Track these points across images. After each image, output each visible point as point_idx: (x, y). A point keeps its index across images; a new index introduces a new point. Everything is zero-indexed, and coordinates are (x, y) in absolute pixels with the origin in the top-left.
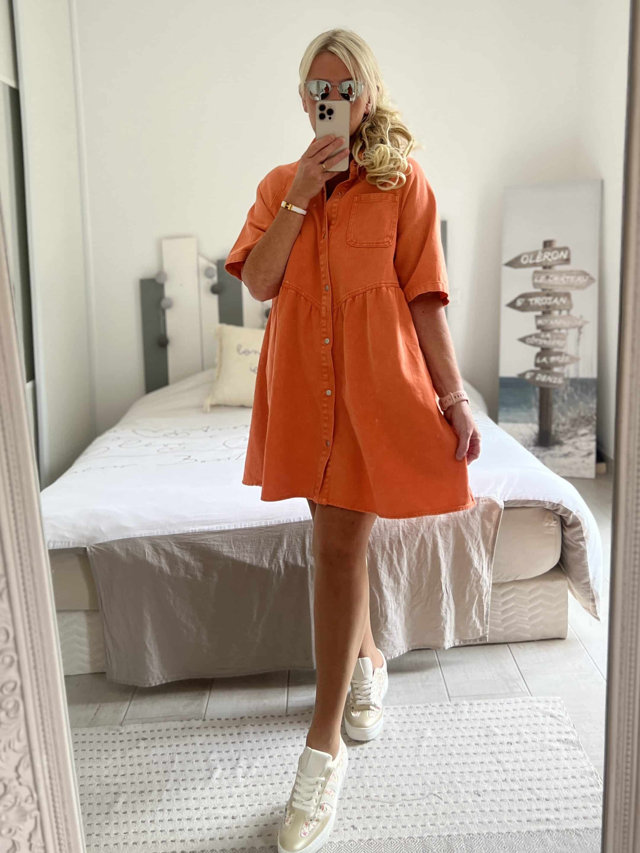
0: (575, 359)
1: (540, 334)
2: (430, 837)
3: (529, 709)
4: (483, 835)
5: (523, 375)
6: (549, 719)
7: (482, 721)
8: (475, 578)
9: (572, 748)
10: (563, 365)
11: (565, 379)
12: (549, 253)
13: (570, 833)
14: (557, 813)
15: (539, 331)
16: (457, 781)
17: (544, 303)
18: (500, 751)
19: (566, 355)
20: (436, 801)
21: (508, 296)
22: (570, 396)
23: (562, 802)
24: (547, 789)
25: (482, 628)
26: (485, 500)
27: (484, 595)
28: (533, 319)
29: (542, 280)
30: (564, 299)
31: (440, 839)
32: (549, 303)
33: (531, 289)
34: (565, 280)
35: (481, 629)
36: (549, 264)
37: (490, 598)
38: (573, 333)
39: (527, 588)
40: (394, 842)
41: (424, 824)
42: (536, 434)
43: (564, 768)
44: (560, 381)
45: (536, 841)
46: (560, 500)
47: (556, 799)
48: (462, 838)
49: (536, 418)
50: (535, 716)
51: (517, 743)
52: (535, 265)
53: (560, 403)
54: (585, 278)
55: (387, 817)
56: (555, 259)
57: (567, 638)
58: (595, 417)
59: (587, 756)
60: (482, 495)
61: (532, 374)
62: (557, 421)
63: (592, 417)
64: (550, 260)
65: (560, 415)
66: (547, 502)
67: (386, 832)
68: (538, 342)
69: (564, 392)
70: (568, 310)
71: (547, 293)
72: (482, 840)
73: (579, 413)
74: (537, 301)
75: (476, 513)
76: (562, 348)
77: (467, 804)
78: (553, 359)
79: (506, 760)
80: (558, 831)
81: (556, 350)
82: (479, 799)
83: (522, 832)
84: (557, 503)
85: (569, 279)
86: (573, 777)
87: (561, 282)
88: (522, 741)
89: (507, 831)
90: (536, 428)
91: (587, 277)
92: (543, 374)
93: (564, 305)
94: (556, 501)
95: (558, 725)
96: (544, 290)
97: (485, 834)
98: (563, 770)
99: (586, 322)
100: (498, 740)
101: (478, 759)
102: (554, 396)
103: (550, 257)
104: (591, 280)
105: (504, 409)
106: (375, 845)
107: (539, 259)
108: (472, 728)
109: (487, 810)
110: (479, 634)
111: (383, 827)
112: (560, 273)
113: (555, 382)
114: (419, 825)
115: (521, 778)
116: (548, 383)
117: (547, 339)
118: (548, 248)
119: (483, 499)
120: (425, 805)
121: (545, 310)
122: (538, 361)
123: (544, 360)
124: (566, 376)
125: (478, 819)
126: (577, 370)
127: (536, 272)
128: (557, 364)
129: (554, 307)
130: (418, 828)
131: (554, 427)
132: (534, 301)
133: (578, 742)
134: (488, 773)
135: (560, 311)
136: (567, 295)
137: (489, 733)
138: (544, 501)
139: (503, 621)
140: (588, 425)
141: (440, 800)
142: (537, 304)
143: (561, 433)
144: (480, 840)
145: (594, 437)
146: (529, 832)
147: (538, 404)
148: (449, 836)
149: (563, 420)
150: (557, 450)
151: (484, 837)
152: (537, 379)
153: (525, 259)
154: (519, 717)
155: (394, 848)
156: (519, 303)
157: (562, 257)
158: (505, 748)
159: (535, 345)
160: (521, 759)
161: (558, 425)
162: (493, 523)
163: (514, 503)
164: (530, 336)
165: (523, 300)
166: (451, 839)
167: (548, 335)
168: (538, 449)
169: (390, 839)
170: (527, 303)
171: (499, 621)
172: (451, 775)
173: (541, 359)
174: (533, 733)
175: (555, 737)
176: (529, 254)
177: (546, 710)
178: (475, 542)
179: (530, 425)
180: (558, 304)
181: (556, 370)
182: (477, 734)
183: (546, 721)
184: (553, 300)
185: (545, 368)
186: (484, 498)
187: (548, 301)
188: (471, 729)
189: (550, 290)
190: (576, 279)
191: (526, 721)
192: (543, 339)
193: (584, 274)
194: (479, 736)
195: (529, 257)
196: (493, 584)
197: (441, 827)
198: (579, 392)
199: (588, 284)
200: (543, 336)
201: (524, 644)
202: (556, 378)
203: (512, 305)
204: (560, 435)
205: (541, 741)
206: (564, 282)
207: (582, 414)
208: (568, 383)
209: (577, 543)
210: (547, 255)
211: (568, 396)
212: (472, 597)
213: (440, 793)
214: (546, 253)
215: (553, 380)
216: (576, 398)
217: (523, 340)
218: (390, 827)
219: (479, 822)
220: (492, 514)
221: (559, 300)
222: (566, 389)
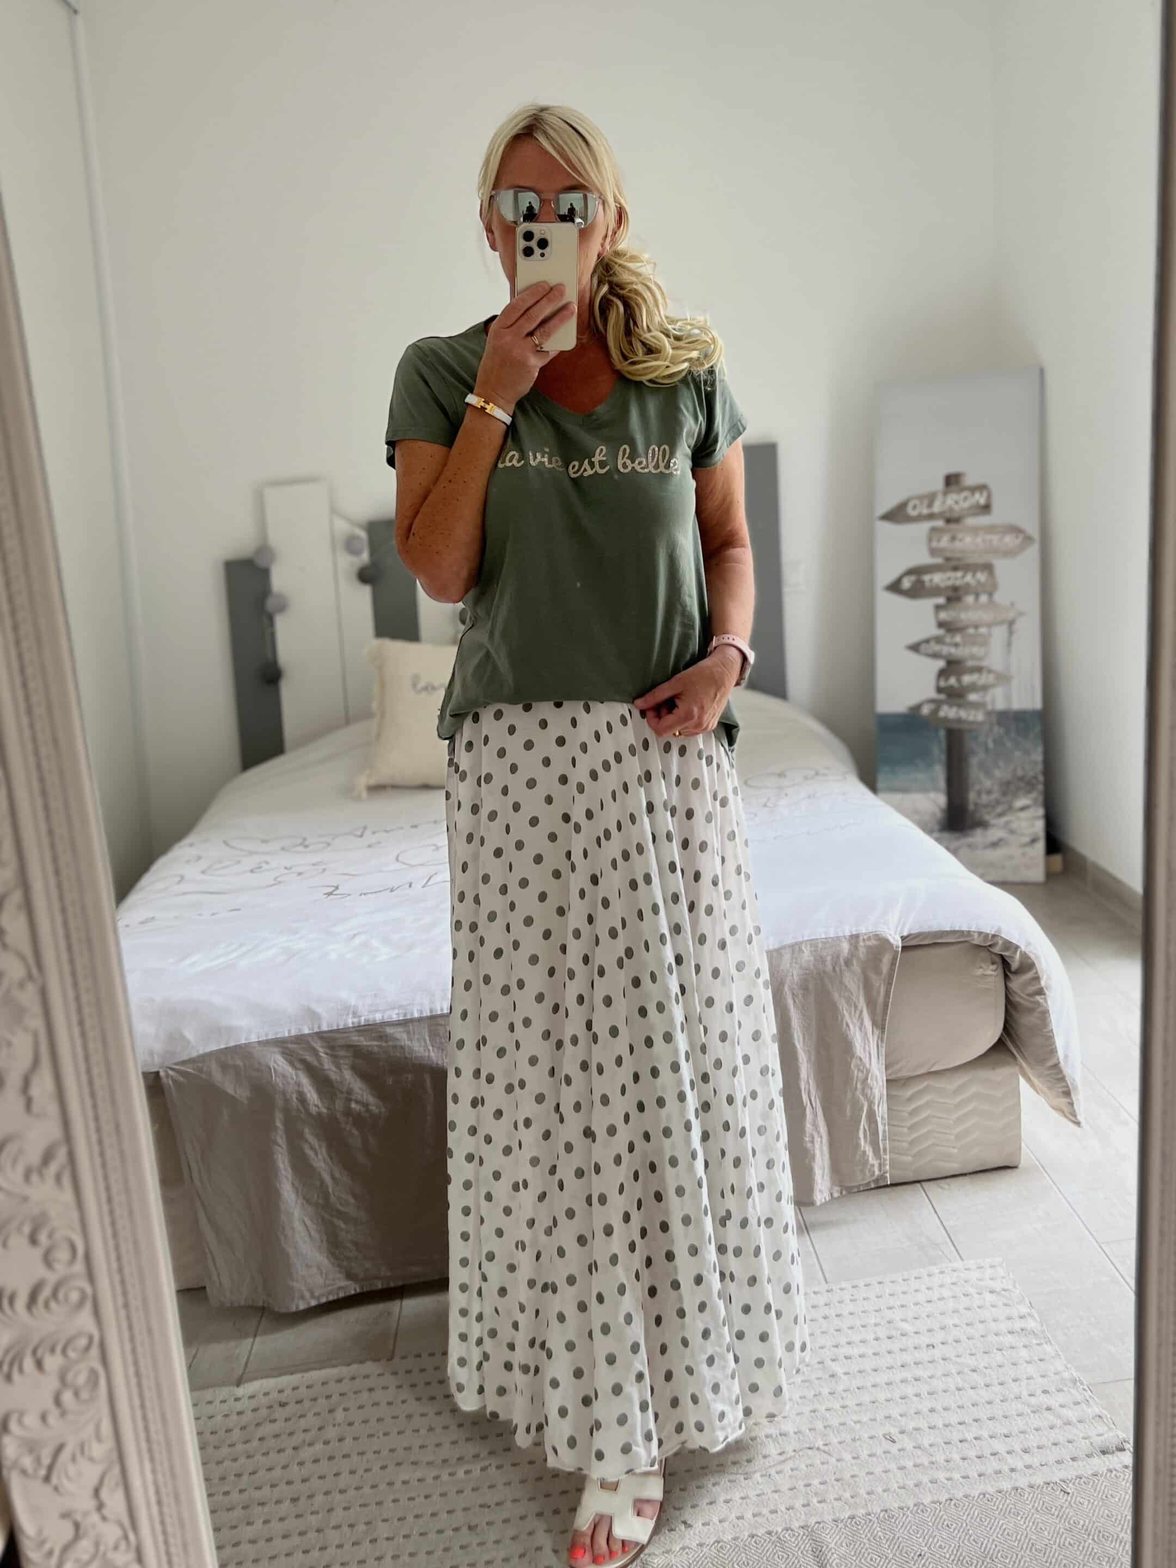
0: (1003, 678)
1: (944, 636)
2: (819, 1523)
3: (954, 1284)
4: (908, 1509)
5: (917, 708)
6: (989, 1298)
7: (877, 1314)
8: (860, 1074)
9: (1034, 1342)
10: (985, 688)
11: (989, 714)
12: (955, 496)
13: (1053, 1489)
14: (1026, 1456)
15: (941, 632)
16: (852, 1420)
17: (950, 583)
18: (917, 1360)
19: (990, 671)
20: (822, 1460)
21: (887, 572)
22: (998, 742)
23: (1032, 1436)
24: (1006, 1417)
25: (878, 1161)
26: (869, 938)
27: (877, 1103)
28: (931, 612)
29: (944, 542)
30: (982, 574)
31: (837, 1526)
32: (958, 583)
33: (923, 558)
34: (984, 541)
35: (876, 1163)
36: (955, 515)
37: (885, 1106)
38: (999, 633)
39: (950, 1084)
40: (760, 1541)
41: (806, 1502)
42: (942, 811)
43: (1028, 1379)
44: (980, 717)
45: (997, 1508)
46: (996, 928)
47: (1022, 1432)
48: (875, 1519)
49: (942, 783)
50: (964, 1295)
51: (943, 1343)
52: (931, 517)
54: (1017, 537)
55: (742, 1498)
56: (966, 505)
57: (1020, 1166)
58: (1041, 778)
59: (1060, 1353)
60: (863, 930)
61: (932, 706)
62: (977, 787)
63: (1035, 777)
64: (957, 508)
65: (982, 776)
66: (974, 932)
67: (743, 1524)
68: (941, 650)
70: (990, 595)
71: (953, 564)
72: (909, 1518)
73: (1015, 770)
74: (937, 579)
75: (855, 962)
76: (980, 659)
77: (874, 1459)
78: (967, 679)
79: (930, 1374)
80: (1031, 1487)
81: (970, 663)
82: (894, 1449)
83: (972, 1495)
84: (993, 933)
85: (991, 540)
86: (1045, 1392)
87: (978, 544)
88: (950, 1340)
89: (947, 1496)
90: (941, 799)
91: (1021, 536)
92: (951, 706)
93: (983, 586)
94: (989, 930)
95: (1006, 1305)
96: (948, 559)
97: (912, 1506)
98: (1025, 1381)
99: (1021, 614)
100: (910, 1342)
101: (882, 1378)
102: (970, 744)
103: (957, 503)
104: (1028, 539)
106: (729, 1550)
107: (939, 507)
108: (863, 1326)
109: (909, 1464)
110: (874, 1172)
111: (738, 1518)
112: (975, 531)
113: (971, 718)
114: (798, 1504)
115: (960, 1403)
116: (959, 720)
117: (956, 645)
118: (953, 488)
119: (865, 937)
120: (805, 1469)
121: (950, 593)
122: (942, 684)
123: (953, 681)
124: (990, 707)
125: (897, 1482)
126: (1008, 697)
127: (933, 530)
128: (973, 688)
129: (967, 589)
130: (797, 1510)
131: (972, 796)
132: (931, 581)
133: (1043, 1332)
134: (903, 1401)
135: (977, 595)
136: (988, 568)
137: (894, 1333)
138: (969, 932)
139: (912, 1143)
140: (1029, 792)
141: (829, 1457)
142: (937, 585)
143: (986, 806)
144: (904, 1518)
145: (1041, 812)
146: (984, 1495)
147: (943, 757)
148: (852, 1517)
149: (988, 783)
150: (978, 837)
151: (911, 1512)
152: (942, 714)
153: (914, 507)
154: (939, 1299)
155: (763, 1551)
156: (907, 584)
157: (978, 502)
158: (924, 1355)
159: (935, 656)
160: (954, 1371)
161: (979, 793)
162: (883, 976)
163: (918, 939)
164: (927, 641)
165: (913, 578)
166: (856, 1523)
167: (958, 639)
168: (946, 835)
169: (753, 1537)
170: (920, 584)
171: (905, 1145)
172: (842, 1412)
173: (947, 679)
174: (967, 1324)
175: (1004, 1326)
176: (921, 498)
177: (981, 1283)
178: (855, 1012)
179: (932, 795)
180: (973, 583)
181: (973, 697)
182: (872, 1336)
183: (984, 1299)
184: (963, 577)
185: (955, 695)
186: (865, 934)
187: (956, 579)
188: (861, 1329)
189: (959, 559)
190: (1001, 539)
191: (951, 1304)
192: (950, 644)
193: (1015, 530)
194: (877, 1339)
195: (922, 503)
196: (887, 1081)
197: (836, 1504)
198: (1013, 734)
199: (1022, 548)
200: (948, 640)
201: (948, 1180)
202: (972, 712)
203: (895, 587)
205: (982, 1336)
206: (982, 545)
207: (1020, 773)
208: (994, 719)
209: (1032, 999)
210: (952, 498)
211: (994, 741)
212: (857, 1108)
213: (826, 1445)
214: (949, 495)
215: (968, 715)
216: (1009, 744)
217: (915, 648)
218: (748, 1515)
219: (899, 1488)
220: (881, 961)
221: (974, 576)
222: (991, 729)
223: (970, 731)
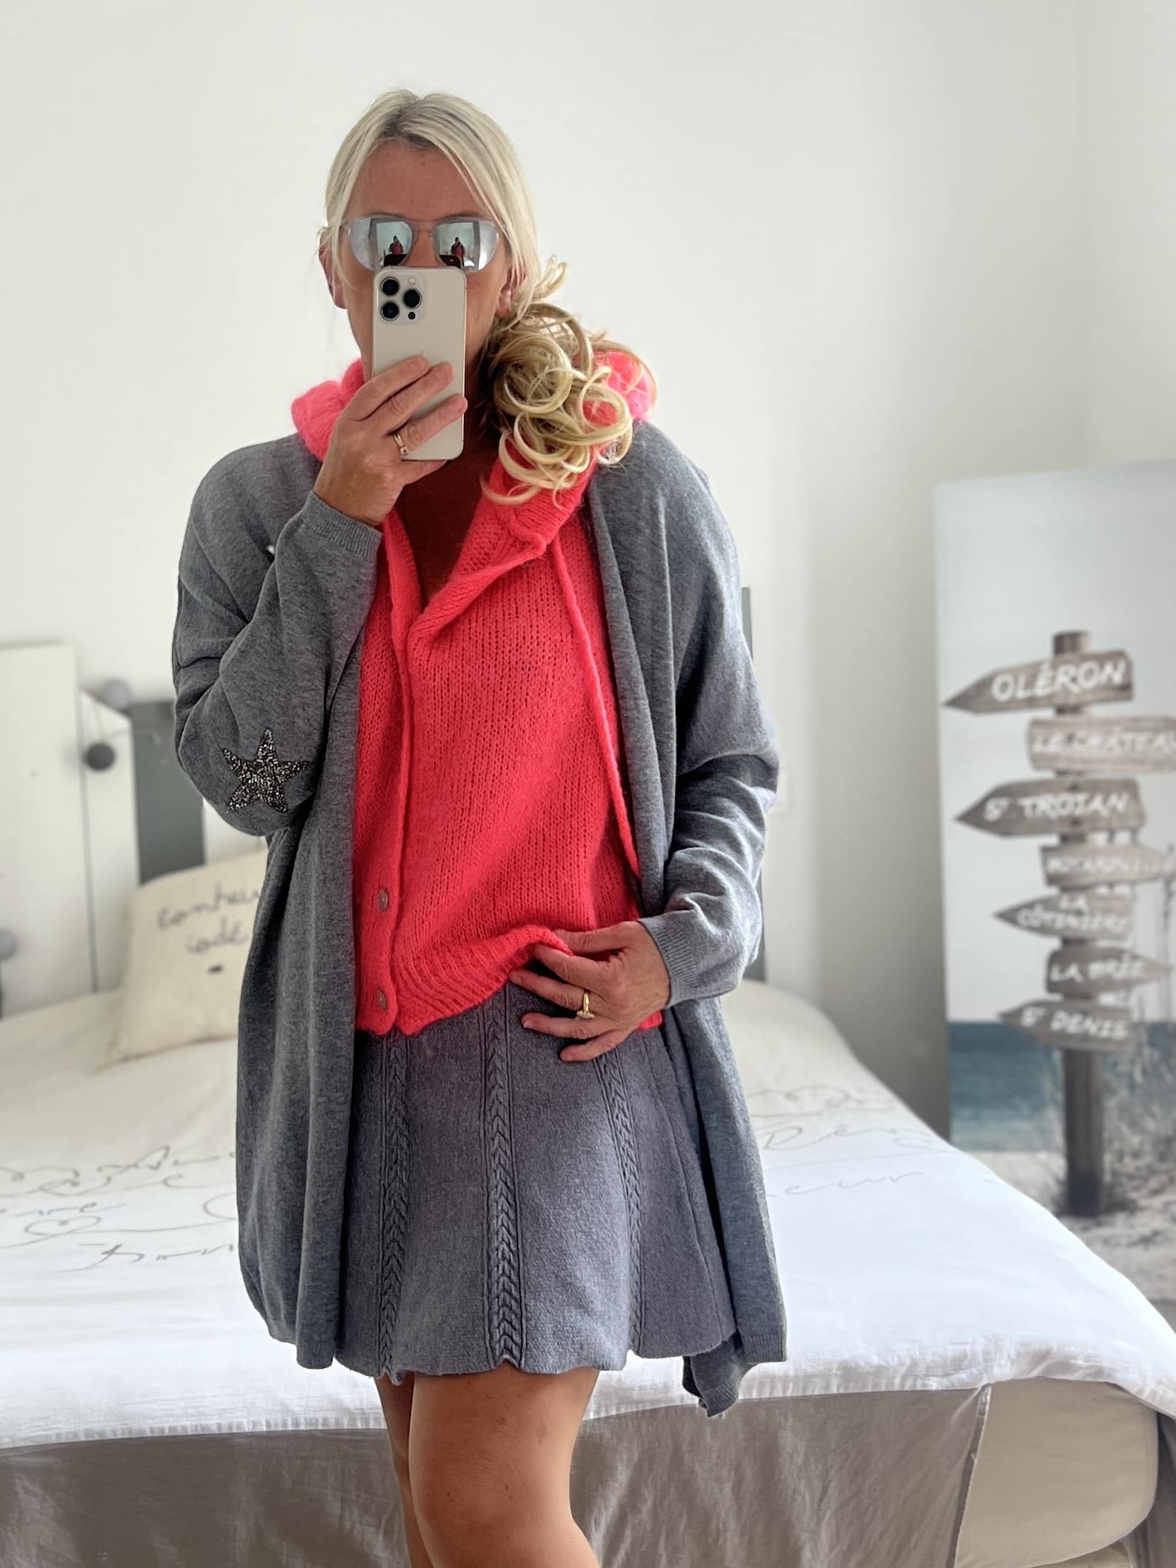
0: (1158, 969)
1: (1058, 898)
5: (1013, 1017)
10: (1127, 985)
11: (1134, 1027)
12: (1072, 670)
15: (1053, 891)
17: (1065, 812)
19: (1135, 957)
21: (960, 793)
28: (1036, 858)
29: (1055, 745)
30: (1120, 796)
32: (1079, 811)
33: (1022, 771)
34: (1122, 743)
36: (1072, 701)
38: (1149, 897)
42: (1059, 1182)
44: (1120, 1032)
49: (1058, 1138)
52: (1031, 702)
53: (1123, 1093)
56: (1089, 684)
61: (1040, 1012)
64: (1074, 689)
68: (1054, 921)
69: (1132, 1062)
70: (1134, 831)
71: (1072, 781)
74: (1045, 804)
76: (1120, 937)
78: (1096, 969)
81: (1103, 944)
85: (1133, 742)
87: (1111, 749)
90: (1058, 1164)
92: (1071, 1013)
93: (1122, 816)
102: (1103, 1074)
103: (1074, 680)
105: (966, 1112)
107: (1044, 687)
112: (1106, 726)
113: (1104, 1034)
116: (1085, 1037)
117: (1079, 913)
118: (1068, 656)
121: (1067, 829)
122: (1056, 976)
123: (1073, 972)
124: (1136, 1016)
126: (1166, 1001)
127: (1036, 723)
128: (1108, 984)
129: (1094, 822)
131: (1108, 1160)
132: (1034, 807)
135: (1112, 834)
136: (1130, 787)
142: (1044, 814)
143: (1131, 1177)
147: (1060, 1096)
149: (1135, 1140)
150: (1119, 1226)
152: (1056, 1025)
153: (1004, 687)
156: (993, 812)
157: (1110, 679)
159: (1043, 930)
161: (1121, 1155)
164: (1030, 906)
165: (1004, 802)
167: (1081, 902)
170: (1015, 810)
173: (1063, 970)
176: (1015, 672)
179: (1042, 1156)
180: (1105, 812)
181: (1107, 999)
184: (1088, 802)
185: (1077, 996)
187: (1076, 805)
189: (1080, 773)
190: (1150, 742)
192: (1067, 912)
193: (1173, 726)
195: (1016, 680)
200: (1064, 904)
202: (1107, 1025)
203: (974, 817)
204: (1128, 1185)
206: (1118, 751)
210: (1066, 673)
214: (1062, 669)
215: (1100, 1028)
217: (1009, 916)
221: (1105, 801)
222: (1139, 1053)
223: (1105, 1054)
